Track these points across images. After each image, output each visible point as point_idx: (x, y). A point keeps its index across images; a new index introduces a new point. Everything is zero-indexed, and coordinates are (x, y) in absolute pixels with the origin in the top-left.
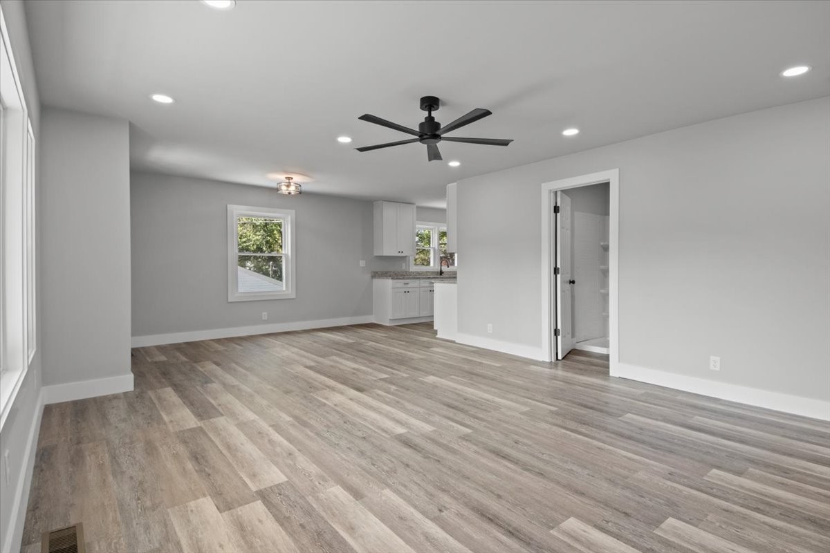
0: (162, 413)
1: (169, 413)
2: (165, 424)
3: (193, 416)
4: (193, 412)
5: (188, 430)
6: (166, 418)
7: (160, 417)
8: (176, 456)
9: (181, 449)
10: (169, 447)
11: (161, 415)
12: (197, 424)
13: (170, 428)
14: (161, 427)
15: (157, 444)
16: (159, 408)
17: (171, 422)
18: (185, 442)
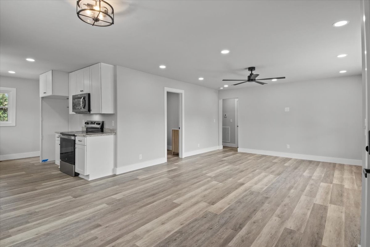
0: (344, 221)
1: (339, 218)
2: (345, 213)
3: (329, 210)
4: (327, 212)
5: (337, 205)
6: (343, 216)
7: (346, 219)
8: (348, 198)
9: (345, 200)
10: (349, 202)
11: (345, 219)
12: (330, 206)
13: (344, 209)
14: (349, 212)
15: (354, 205)
16: (344, 224)
17: (342, 212)
18: (342, 201)
